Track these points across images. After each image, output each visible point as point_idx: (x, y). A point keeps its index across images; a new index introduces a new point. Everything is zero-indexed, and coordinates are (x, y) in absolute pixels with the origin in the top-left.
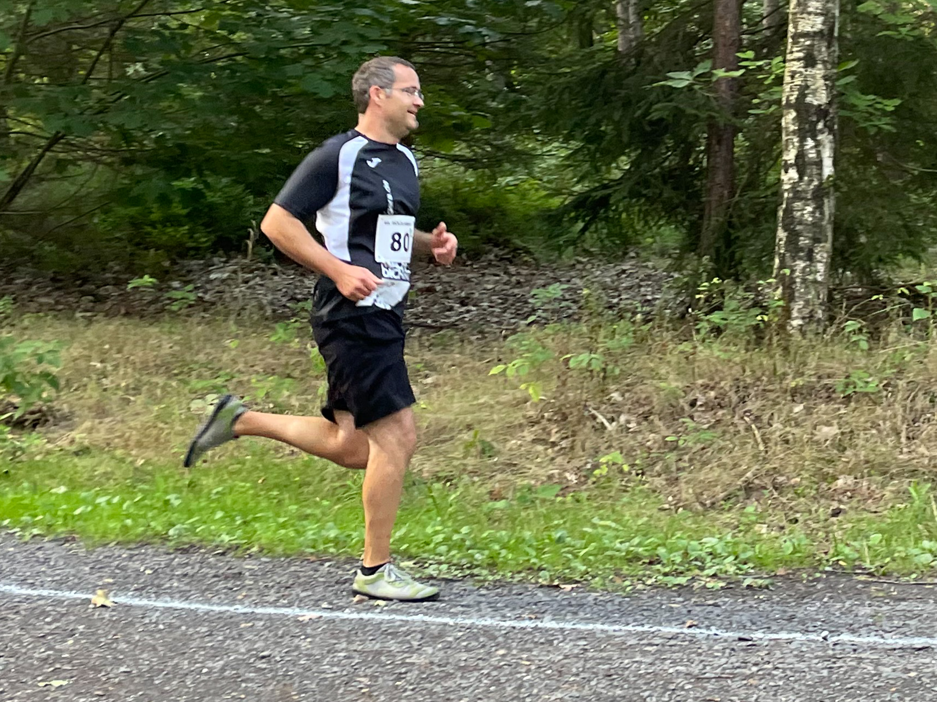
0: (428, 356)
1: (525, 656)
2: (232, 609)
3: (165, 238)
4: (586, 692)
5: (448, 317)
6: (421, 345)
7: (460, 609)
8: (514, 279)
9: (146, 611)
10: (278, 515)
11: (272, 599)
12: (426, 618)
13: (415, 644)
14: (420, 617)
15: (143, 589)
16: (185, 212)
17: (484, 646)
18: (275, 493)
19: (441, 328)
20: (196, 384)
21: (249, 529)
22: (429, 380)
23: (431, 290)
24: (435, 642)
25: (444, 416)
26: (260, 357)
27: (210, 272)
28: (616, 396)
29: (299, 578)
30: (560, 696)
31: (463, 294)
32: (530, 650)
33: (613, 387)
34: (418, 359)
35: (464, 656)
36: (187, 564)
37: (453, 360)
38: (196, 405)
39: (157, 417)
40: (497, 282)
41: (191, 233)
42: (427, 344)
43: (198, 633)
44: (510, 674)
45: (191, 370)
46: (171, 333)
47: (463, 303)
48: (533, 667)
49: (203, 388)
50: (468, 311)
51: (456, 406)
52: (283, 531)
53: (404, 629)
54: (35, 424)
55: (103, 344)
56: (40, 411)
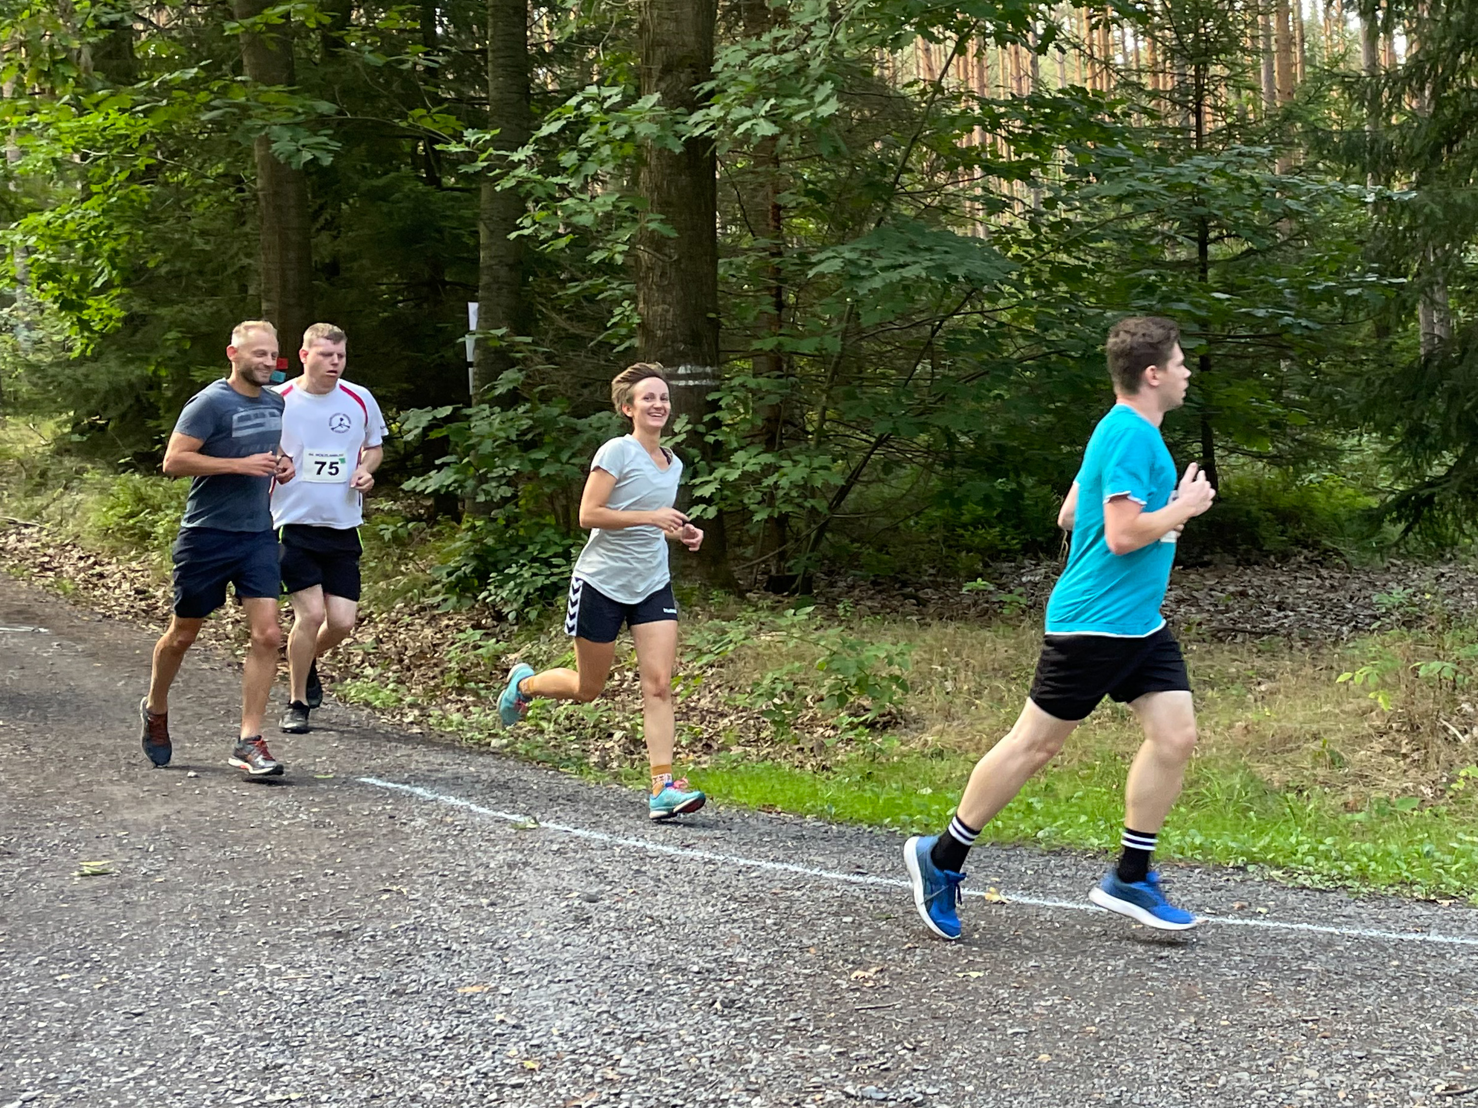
0: (1258, 662)
5: (1267, 622)
6: (1249, 651)
8: (1327, 583)
19: (1263, 634)
22: (1264, 688)
23: (1243, 594)
27: (1022, 575)
31: (1277, 599)
34: (1250, 666)
36: (1063, 866)
37: (1285, 667)
40: (1309, 587)
41: (1002, 534)
42: (1253, 650)
46: (1005, 637)
47: (1279, 609)
50: (1286, 617)
51: (1300, 715)
53: (1291, 937)
54: (885, 726)
55: (941, 647)
56: (890, 713)
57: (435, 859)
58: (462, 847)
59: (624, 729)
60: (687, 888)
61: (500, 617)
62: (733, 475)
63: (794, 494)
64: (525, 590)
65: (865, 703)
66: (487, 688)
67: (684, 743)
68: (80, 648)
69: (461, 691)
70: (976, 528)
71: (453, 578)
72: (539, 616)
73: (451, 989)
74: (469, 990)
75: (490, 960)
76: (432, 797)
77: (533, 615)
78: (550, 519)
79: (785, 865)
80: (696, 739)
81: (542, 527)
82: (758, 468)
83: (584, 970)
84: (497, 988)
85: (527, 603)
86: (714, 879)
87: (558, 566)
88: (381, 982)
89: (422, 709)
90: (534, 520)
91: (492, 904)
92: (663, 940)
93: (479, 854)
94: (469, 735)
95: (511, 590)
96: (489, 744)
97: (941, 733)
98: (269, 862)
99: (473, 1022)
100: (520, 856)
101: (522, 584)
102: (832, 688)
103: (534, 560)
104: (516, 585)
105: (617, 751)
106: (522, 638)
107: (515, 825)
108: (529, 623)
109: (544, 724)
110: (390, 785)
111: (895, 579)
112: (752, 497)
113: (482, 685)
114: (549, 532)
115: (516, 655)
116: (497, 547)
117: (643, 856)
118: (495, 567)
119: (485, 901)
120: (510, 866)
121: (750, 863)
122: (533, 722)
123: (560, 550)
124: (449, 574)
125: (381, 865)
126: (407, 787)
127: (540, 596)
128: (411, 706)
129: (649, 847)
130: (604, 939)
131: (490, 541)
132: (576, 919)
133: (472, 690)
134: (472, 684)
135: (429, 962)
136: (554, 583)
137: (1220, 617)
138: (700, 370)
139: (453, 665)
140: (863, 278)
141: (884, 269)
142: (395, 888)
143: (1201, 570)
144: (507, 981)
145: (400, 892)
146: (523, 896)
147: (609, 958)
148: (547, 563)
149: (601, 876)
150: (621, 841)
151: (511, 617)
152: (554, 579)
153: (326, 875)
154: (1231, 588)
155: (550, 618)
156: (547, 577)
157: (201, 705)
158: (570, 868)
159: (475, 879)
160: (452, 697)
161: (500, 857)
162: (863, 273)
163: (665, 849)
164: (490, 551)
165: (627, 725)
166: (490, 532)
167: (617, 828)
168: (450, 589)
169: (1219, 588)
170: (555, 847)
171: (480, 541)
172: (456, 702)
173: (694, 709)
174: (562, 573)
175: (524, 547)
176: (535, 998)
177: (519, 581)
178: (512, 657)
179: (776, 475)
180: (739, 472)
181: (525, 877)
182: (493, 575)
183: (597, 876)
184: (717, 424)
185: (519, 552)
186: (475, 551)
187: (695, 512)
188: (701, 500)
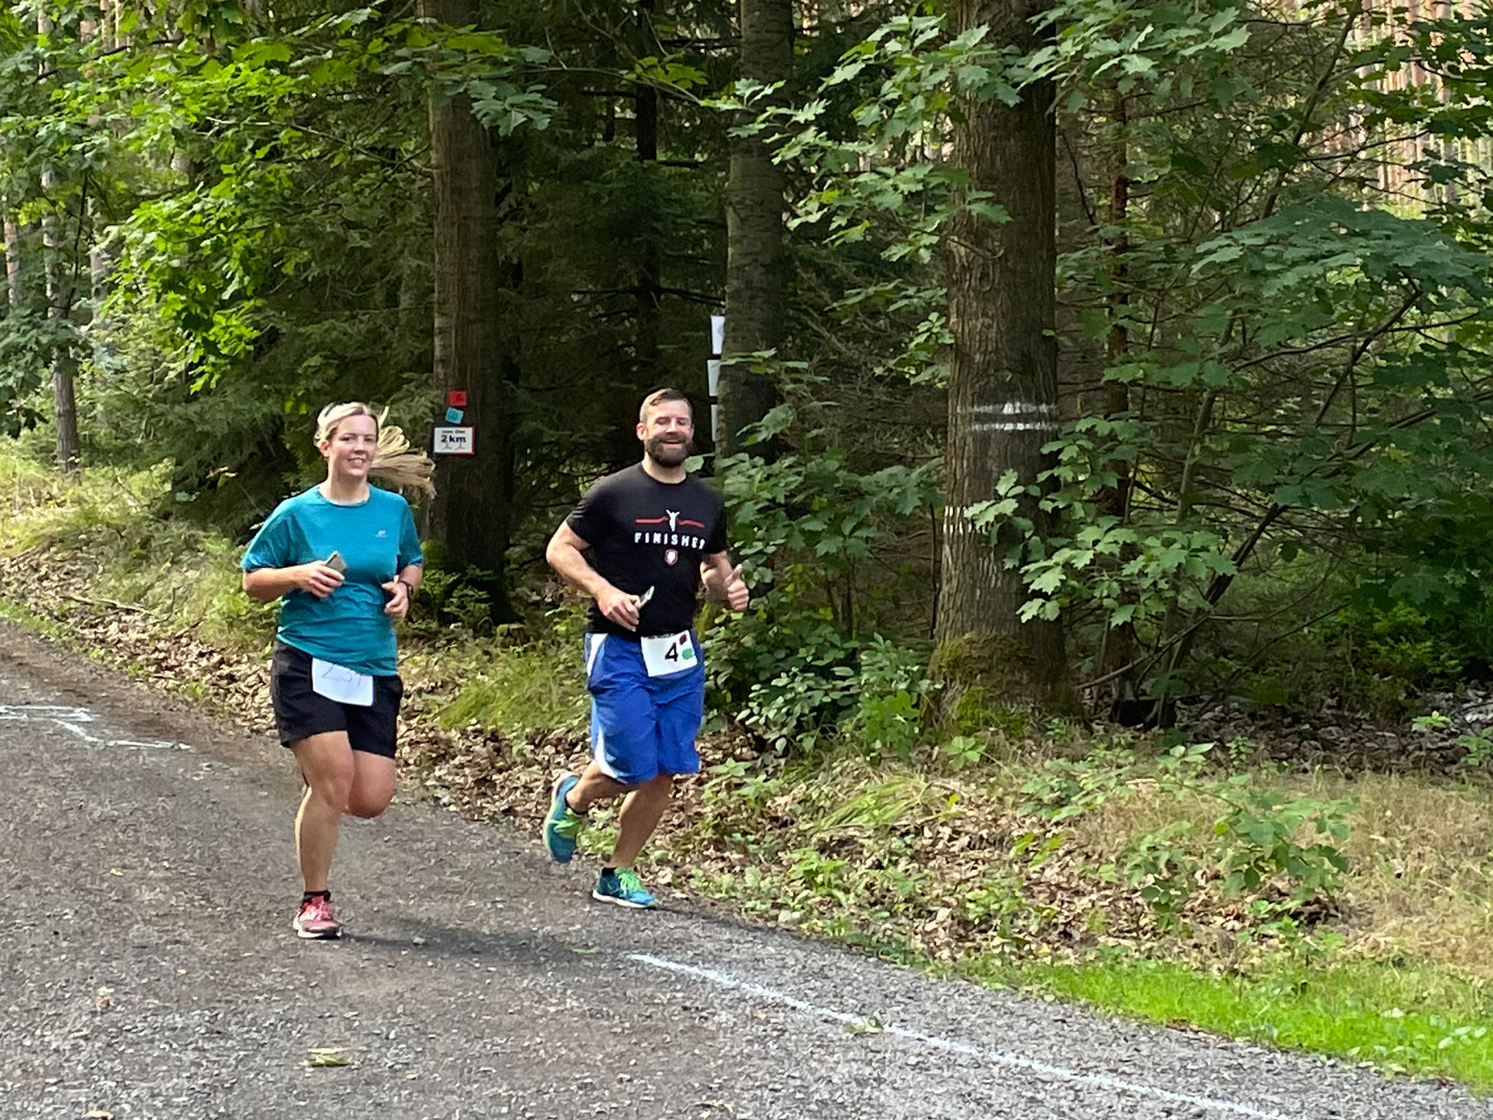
54: (1314, 919)
55: (1386, 809)
56: (1318, 901)
57: (759, 1069)
58: (790, 1054)
59: (947, 905)
61: (761, 746)
62: (1082, 560)
63: (1162, 585)
64: (797, 710)
65: (1279, 885)
66: (756, 842)
67: (1034, 929)
68: (236, 771)
69: (719, 845)
70: (1398, 641)
72: (816, 746)
76: (733, 984)
77: (808, 744)
78: (826, 613)
80: (1049, 925)
81: (818, 623)
82: (1116, 549)
85: (800, 727)
87: (844, 678)
89: (676, 867)
90: (805, 613)
93: (814, 1064)
94: (749, 905)
95: (779, 709)
96: (776, 918)
98: (544, 1061)
100: (868, 1070)
101: (793, 701)
102: (1234, 863)
103: (806, 668)
104: (786, 702)
105: (942, 936)
106: (792, 775)
107: (849, 1027)
108: (802, 755)
109: (840, 895)
110: (673, 966)
111: (1283, 712)
112: (1107, 590)
113: (751, 838)
114: (826, 630)
115: (787, 798)
116: (759, 649)
118: (755, 676)
120: (859, 1083)
122: (824, 891)
123: (841, 655)
125: (689, 1072)
126: (695, 970)
127: (817, 720)
128: (661, 862)
129: (1035, 1067)
131: (748, 640)
133: (737, 844)
134: (738, 836)
136: (834, 701)
138: (1032, 408)
139: (707, 810)
140: (1269, 274)
141: (1298, 262)
142: (716, 1104)
145: (723, 1109)
148: (826, 673)
150: (995, 1057)
151: (780, 745)
152: (836, 695)
153: (621, 1081)
155: (831, 750)
156: (827, 692)
157: (404, 851)
158: (941, 1090)
159: (817, 1096)
160: (711, 852)
161: (843, 1069)
162: (1268, 267)
163: (1058, 1071)
164: (749, 654)
165: (952, 901)
166: (748, 630)
167: (985, 1039)
170: (913, 1060)
171: (736, 640)
172: (718, 859)
173: (1039, 882)
174: (847, 688)
175: (793, 652)
177: (789, 696)
178: (780, 800)
179: (1141, 558)
180: (1090, 555)
181: (882, 1099)
182: (755, 687)
183: (978, 1102)
184: (1054, 484)
185: (787, 656)
186: (730, 653)
187: (1030, 610)
188: (1039, 594)
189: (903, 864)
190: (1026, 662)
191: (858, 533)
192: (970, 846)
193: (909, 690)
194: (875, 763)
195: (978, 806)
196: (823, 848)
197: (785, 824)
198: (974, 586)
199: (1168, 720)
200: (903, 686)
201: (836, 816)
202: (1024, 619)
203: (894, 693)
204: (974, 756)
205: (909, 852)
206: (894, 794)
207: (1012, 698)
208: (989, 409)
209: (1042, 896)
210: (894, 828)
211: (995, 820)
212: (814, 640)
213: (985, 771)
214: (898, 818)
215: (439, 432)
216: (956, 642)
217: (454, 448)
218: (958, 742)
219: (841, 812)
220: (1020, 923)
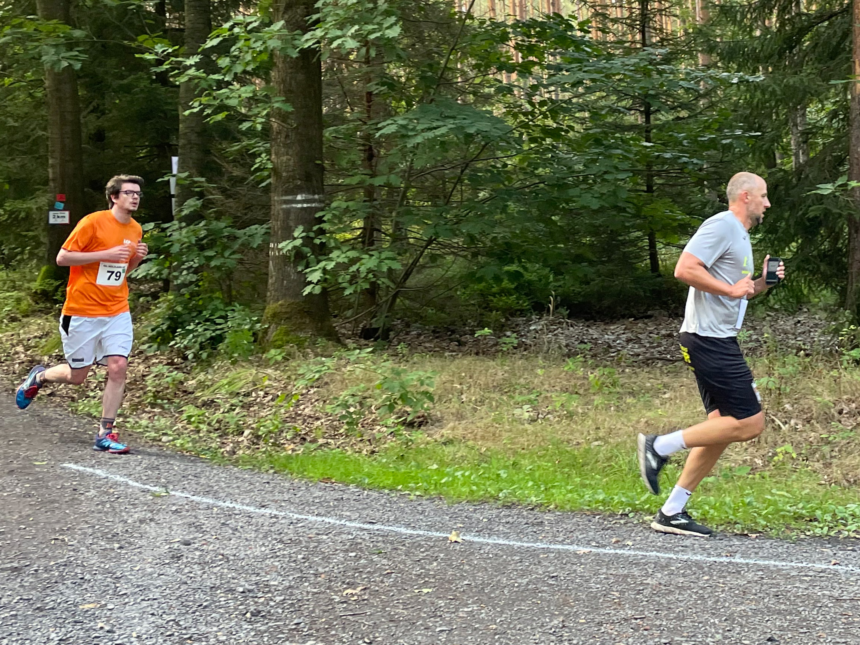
0: (666, 379)
1: (721, 581)
2: (535, 545)
3: (501, 303)
4: (761, 606)
6: (662, 373)
7: (680, 548)
9: (482, 546)
10: (567, 484)
11: (560, 539)
12: (658, 554)
13: (650, 571)
14: (654, 553)
15: (481, 531)
16: (513, 286)
17: (695, 573)
18: (566, 470)
19: (676, 361)
20: (519, 398)
21: (548, 493)
22: (667, 396)
23: (670, 336)
24: (663, 570)
25: (674, 420)
26: (558, 380)
27: (530, 325)
28: (787, 406)
29: (579, 526)
30: (743, 608)
32: (725, 577)
33: (785, 400)
34: (659, 382)
35: (681, 580)
36: (509, 516)
37: (683, 382)
38: (517, 412)
39: (494, 420)
41: (518, 299)
42: (666, 371)
43: (513, 560)
44: (711, 592)
45: (515, 389)
46: (503, 365)
48: (727, 589)
49: (522, 401)
51: (682, 413)
52: (570, 495)
53: (643, 561)
54: (420, 425)
55: (461, 373)
56: (423, 416)
57: (94, 518)
58: (114, 509)
59: (252, 428)
60: (253, 535)
61: (184, 357)
62: (330, 266)
63: (370, 276)
64: (199, 340)
65: (408, 410)
66: (171, 403)
67: (288, 437)
69: (153, 405)
70: (501, 296)
71: (154, 333)
72: (208, 356)
73: (75, 606)
74: (87, 607)
75: (108, 586)
76: (104, 476)
77: (204, 355)
78: (218, 294)
79: (324, 518)
80: (296, 435)
81: (211, 299)
82: (346, 260)
83: (168, 591)
84: (106, 605)
85: (201, 348)
86: (273, 529)
87: (220, 324)
88: (31, 602)
90: (208, 295)
91: (120, 548)
92: (226, 570)
93: (123, 514)
94: (149, 434)
95: (190, 340)
97: (453, 429)
99: (82, 629)
100: (150, 515)
101: (197, 336)
102: (385, 400)
103: (207, 320)
104: (194, 337)
105: (246, 443)
106: (197, 370)
107: (153, 494)
108: (203, 361)
110: (81, 468)
111: (448, 330)
112: (343, 278)
114: (217, 302)
115: (194, 381)
116: (183, 312)
117: (230, 514)
118: (181, 325)
119: (117, 545)
120: (141, 522)
121: (300, 517)
123: (221, 314)
124: (153, 330)
125: (58, 522)
126: (91, 470)
127: (209, 344)
129: (237, 507)
130: (186, 570)
131: (179, 309)
132: (173, 557)
133: (160, 404)
134: (161, 401)
135: (67, 588)
136: (217, 335)
137: (652, 350)
138: (310, 197)
139: (151, 388)
140: (409, 137)
141: (423, 131)
142: (61, 537)
143: (646, 321)
144: (114, 600)
145: (63, 540)
146: (143, 542)
147: (186, 583)
148: (214, 322)
149: (199, 528)
150: (221, 503)
151: (191, 357)
152: (218, 332)
153: (20, 529)
154: (663, 332)
155: (214, 358)
156: (214, 331)
158: (180, 522)
160: (148, 409)
161: (136, 516)
162: (410, 133)
163: (248, 508)
164: (179, 315)
165: (255, 426)
166: (179, 303)
167: (221, 495)
168: (152, 339)
169: (656, 332)
170: (174, 508)
171: (172, 308)
172: (149, 412)
173: (300, 415)
174: (222, 329)
175: (201, 312)
176: (129, 611)
177: (195, 334)
178: (190, 382)
179: (358, 264)
180: (334, 263)
181: (148, 529)
182: (179, 330)
183: (196, 527)
184: (322, 232)
185: (197, 315)
186: (169, 315)
187: (307, 290)
188: (310, 283)
189: (237, 410)
190: (309, 313)
191: (232, 257)
192: (273, 400)
193: (249, 330)
194: (233, 363)
195: (279, 381)
196: (205, 404)
197: (190, 393)
198: (283, 280)
199: (385, 336)
200: (247, 327)
201: (212, 389)
202: (304, 294)
203: (242, 331)
204: (279, 358)
205: (241, 404)
206: (240, 377)
207: (301, 330)
208: (290, 198)
209: (300, 422)
210: (238, 393)
211: (285, 387)
212: (211, 307)
213: (285, 364)
214: (241, 388)
215: (51, 213)
216: (274, 306)
217: (59, 221)
218: (273, 352)
219: (215, 387)
220: (284, 434)
